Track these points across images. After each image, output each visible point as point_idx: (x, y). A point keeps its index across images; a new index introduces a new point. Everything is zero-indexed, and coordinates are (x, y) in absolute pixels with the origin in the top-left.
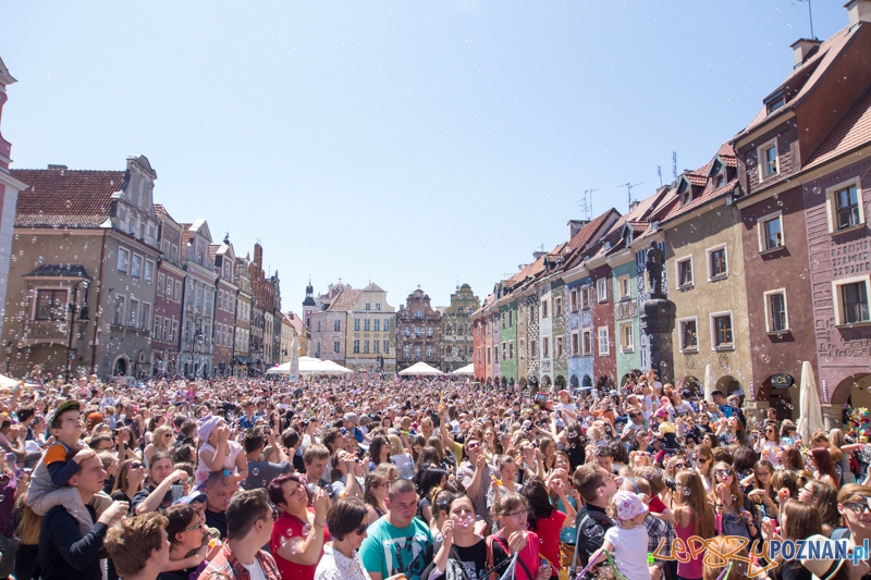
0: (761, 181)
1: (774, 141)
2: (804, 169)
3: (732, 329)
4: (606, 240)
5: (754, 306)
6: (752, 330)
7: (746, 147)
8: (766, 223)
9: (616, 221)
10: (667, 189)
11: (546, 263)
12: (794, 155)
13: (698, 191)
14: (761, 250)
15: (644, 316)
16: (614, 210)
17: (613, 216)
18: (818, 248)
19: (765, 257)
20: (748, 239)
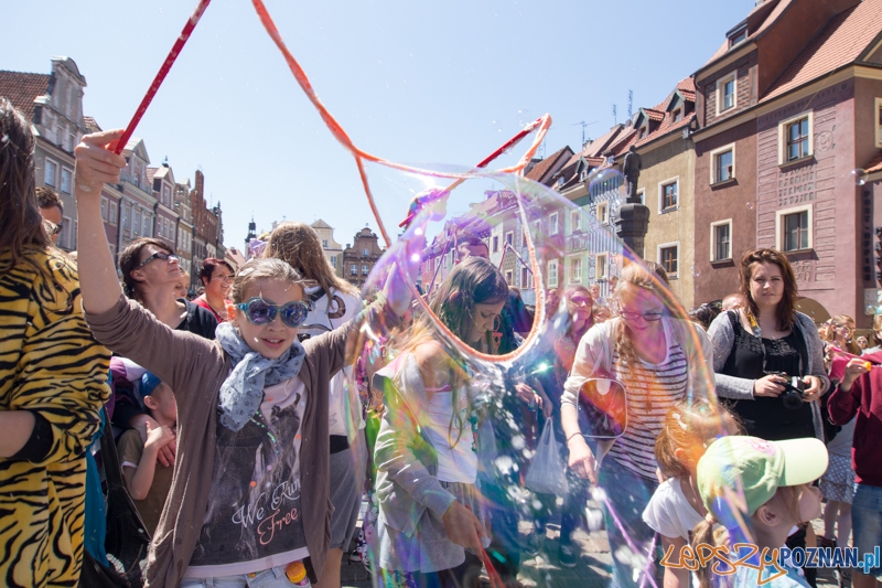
0: (718, 114)
1: (735, 73)
2: (760, 102)
3: (678, 260)
4: (559, 176)
5: (701, 238)
6: (696, 261)
7: (706, 81)
8: (719, 156)
9: (569, 158)
10: (622, 127)
11: (498, 200)
12: (752, 88)
13: (655, 125)
14: (712, 182)
15: (619, 219)
16: (568, 148)
17: (567, 154)
18: (767, 180)
19: (715, 188)
20: (700, 171)
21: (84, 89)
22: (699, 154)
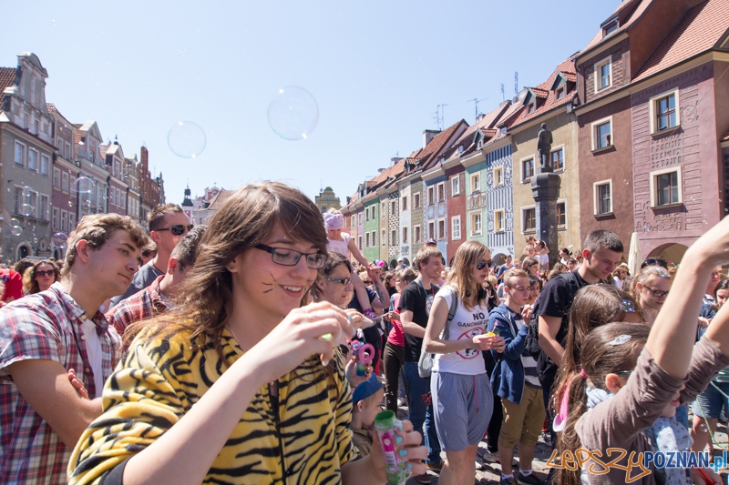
0: (596, 92)
1: (610, 57)
2: (633, 82)
3: (566, 214)
4: (459, 145)
5: (584, 195)
6: (582, 214)
7: (585, 64)
8: (598, 127)
9: (465, 130)
10: (510, 103)
11: (406, 166)
12: (625, 71)
13: (541, 101)
14: (593, 149)
15: (536, 186)
16: (463, 121)
17: (463, 126)
18: (640, 146)
19: (596, 154)
20: (582, 140)
21: (46, 80)
22: (581, 125)
